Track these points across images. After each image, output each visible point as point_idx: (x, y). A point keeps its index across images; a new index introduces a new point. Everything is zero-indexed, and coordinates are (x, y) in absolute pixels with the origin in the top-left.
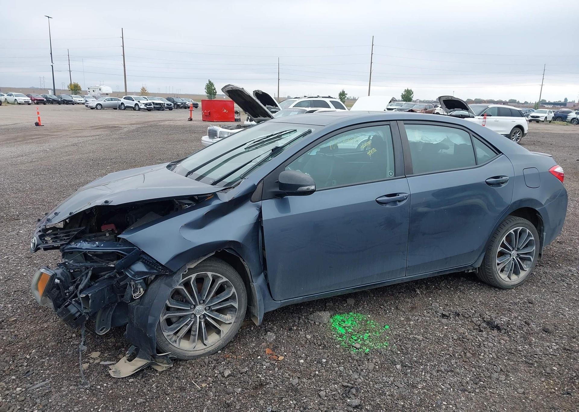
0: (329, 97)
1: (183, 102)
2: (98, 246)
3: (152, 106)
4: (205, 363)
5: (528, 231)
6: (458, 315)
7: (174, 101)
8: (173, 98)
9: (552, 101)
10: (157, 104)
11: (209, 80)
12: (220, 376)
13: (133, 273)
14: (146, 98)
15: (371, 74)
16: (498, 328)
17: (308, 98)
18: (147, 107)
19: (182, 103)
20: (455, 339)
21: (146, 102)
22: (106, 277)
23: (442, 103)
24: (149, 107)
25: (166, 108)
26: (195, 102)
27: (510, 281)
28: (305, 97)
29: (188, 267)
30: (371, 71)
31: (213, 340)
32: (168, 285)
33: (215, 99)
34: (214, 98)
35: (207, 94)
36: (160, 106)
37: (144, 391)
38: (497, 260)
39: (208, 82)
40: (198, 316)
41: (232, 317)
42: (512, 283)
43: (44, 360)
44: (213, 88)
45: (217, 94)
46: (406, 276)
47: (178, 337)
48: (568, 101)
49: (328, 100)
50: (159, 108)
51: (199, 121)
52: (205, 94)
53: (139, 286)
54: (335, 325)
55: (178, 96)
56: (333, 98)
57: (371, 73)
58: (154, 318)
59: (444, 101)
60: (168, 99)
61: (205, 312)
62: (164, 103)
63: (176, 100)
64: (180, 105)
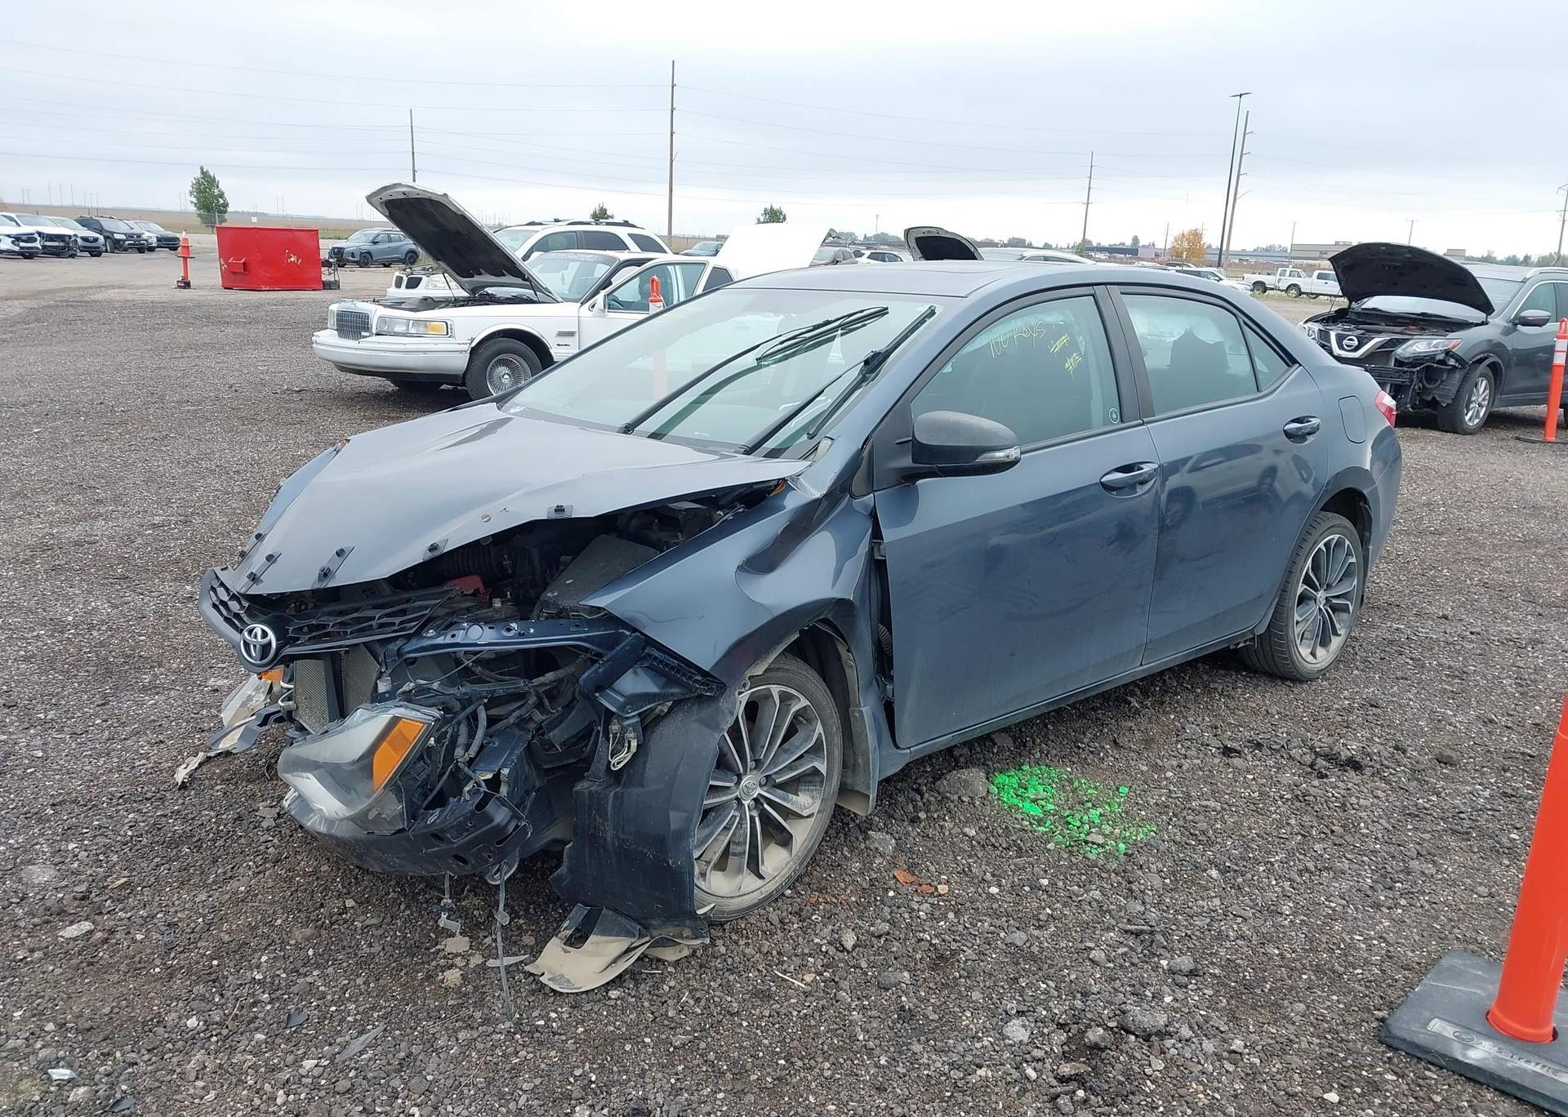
0: (626, 224)
1: (132, 231)
2: (521, 635)
3: (38, 244)
4: (772, 924)
5: (1347, 542)
6: (1259, 746)
7: (101, 226)
8: (98, 221)
9: (1105, 243)
10: (51, 238)
11: (202, 169)
12: (832, 951)
13: (621, 699)
14: (11, 219)
15: (671, 165)
16: (1354, 765)
17: (570, 224)
18: (22, 248)
19: (130, 236)
20: (1287, 799)
21: (15, 231)
22: (511, 720)
23: (913, 243)
24: (28, 248)
25: (81, 251)
26: (168, 232)
27: (1314, 661)
28: (557, 221)
29: (748, 673)
30: (671, 155)
31: (776, 862)
32: (708, 725)
33: (224, 225)
34: (220, 222)
35: (199, 209)
36: (61, 244)
37: (670, 1014)
38: (1296, 614)
39: (199, 175)
40: (746, 803)
41: (813, 798)
42: (1318, 665)
43: (309, 979)
44: (216, 192)
45: (229, 210)
46: (1141, 665)
47: (709, 862)
48: (1140, 245)
49: (623, 233)
50: (60, 248)
51: (212, 288)
52: (193, 208)
53: (630, 735)
54: (1009, 798)
55: (115, 213)
56: (635, 227)
57: (672, 161)
58: (686, 814)
59: (918, 240)
60: (84, 223)
61: (759, 791)
62: (75, 235)
63: (107, 225)
64: (124, 241)
